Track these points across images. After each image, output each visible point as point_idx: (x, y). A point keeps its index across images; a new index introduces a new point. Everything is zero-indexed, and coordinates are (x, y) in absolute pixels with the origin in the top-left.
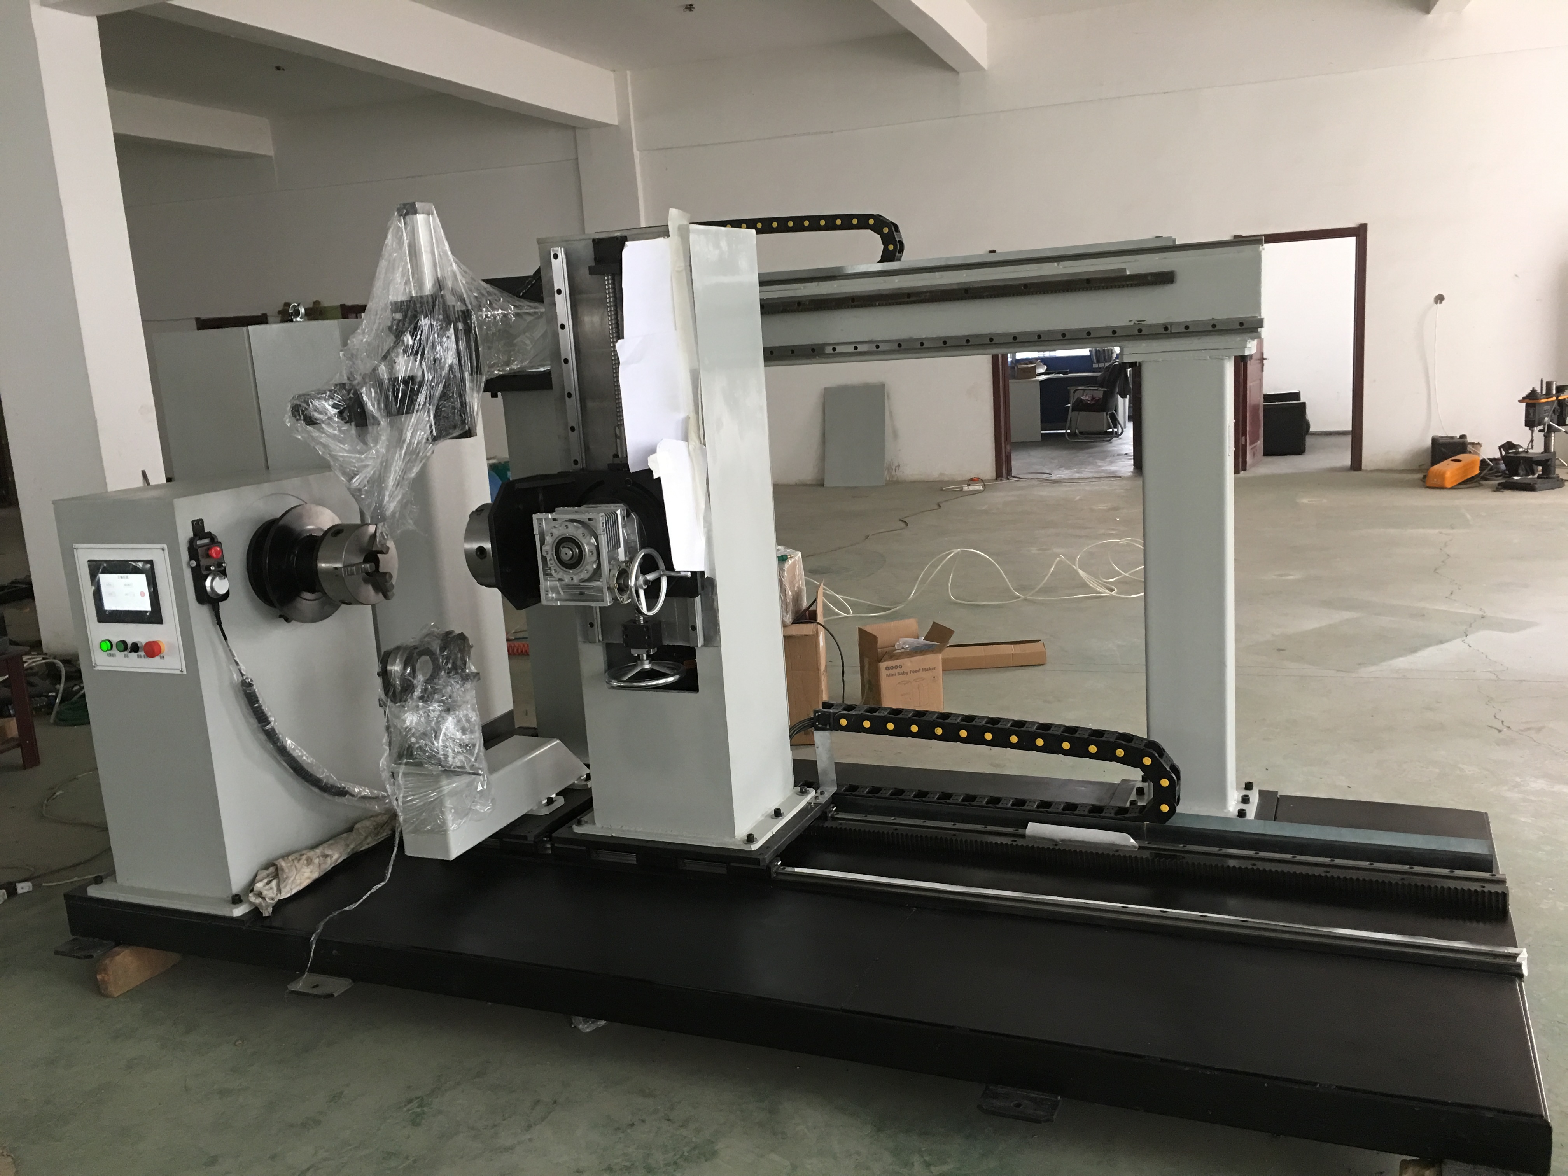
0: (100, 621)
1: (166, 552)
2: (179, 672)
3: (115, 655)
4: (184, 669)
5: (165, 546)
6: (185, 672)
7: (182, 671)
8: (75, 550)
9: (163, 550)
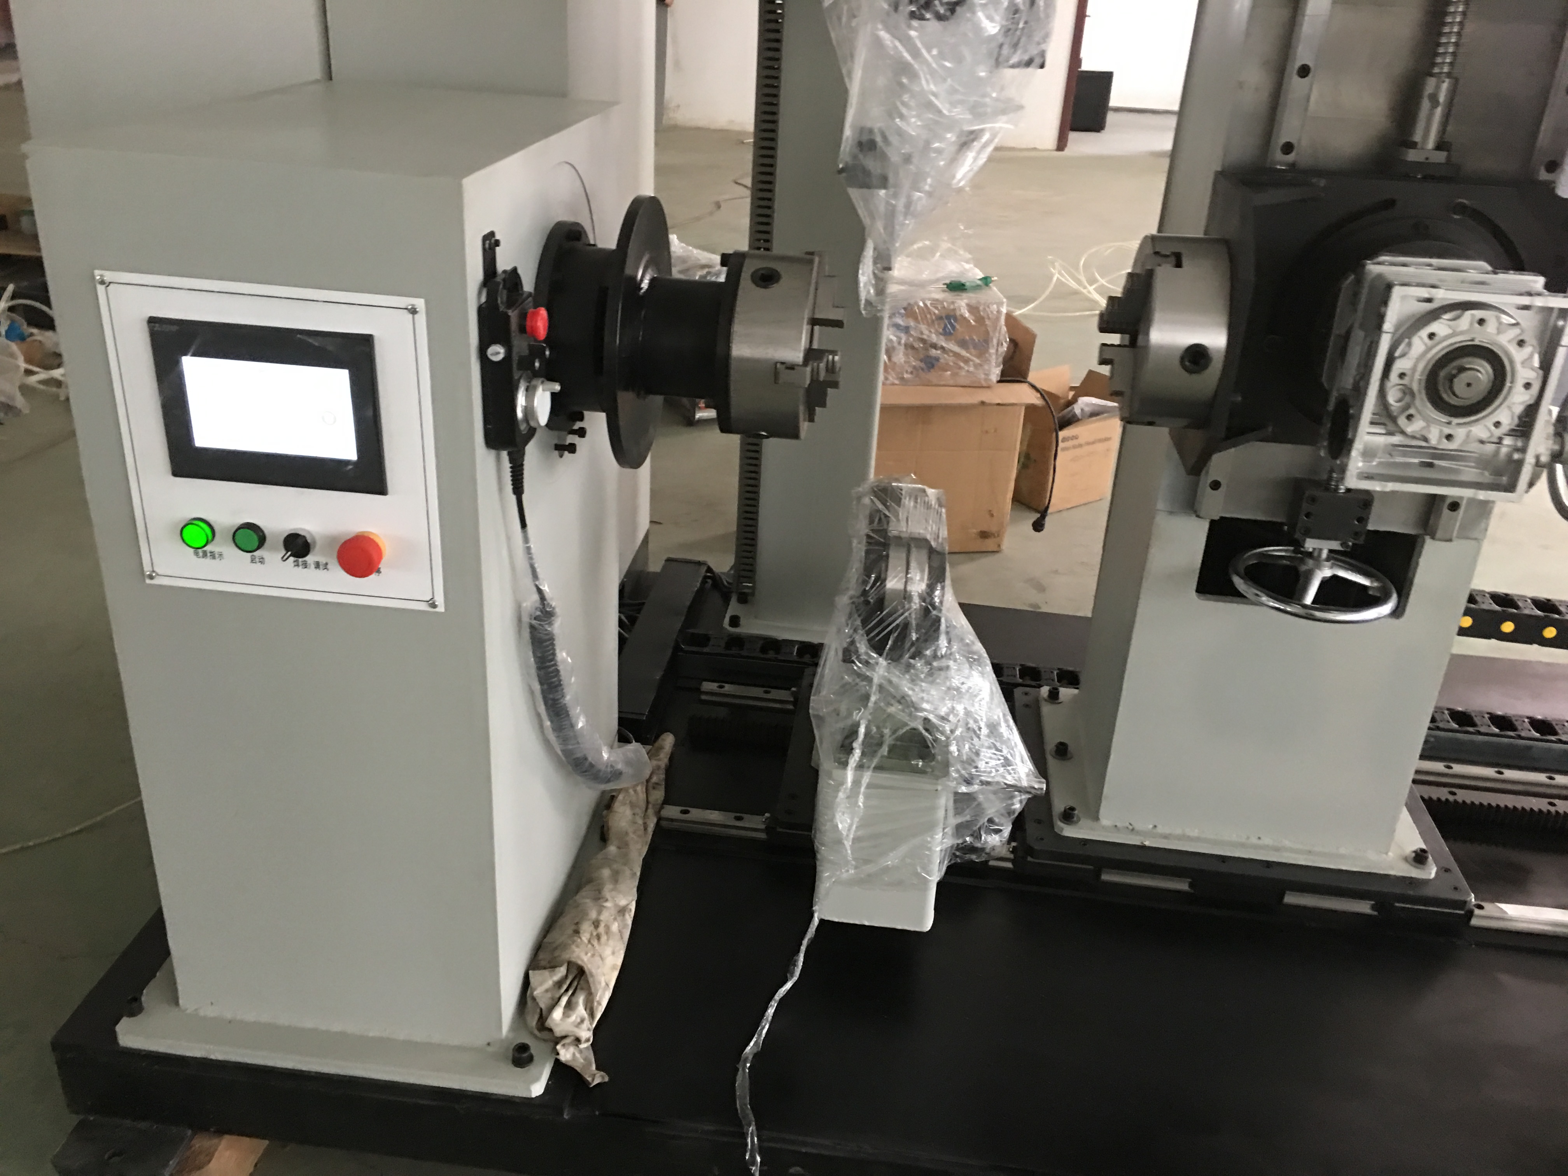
0: (177, 472)
1: (421, 319)
2: (424, 607)
3: (221, 555)
4: (440, 600)
5: (420, 303)
6: (441, 609)
7: (434, 606)
8: (101, 289)
9: (413, 311)
